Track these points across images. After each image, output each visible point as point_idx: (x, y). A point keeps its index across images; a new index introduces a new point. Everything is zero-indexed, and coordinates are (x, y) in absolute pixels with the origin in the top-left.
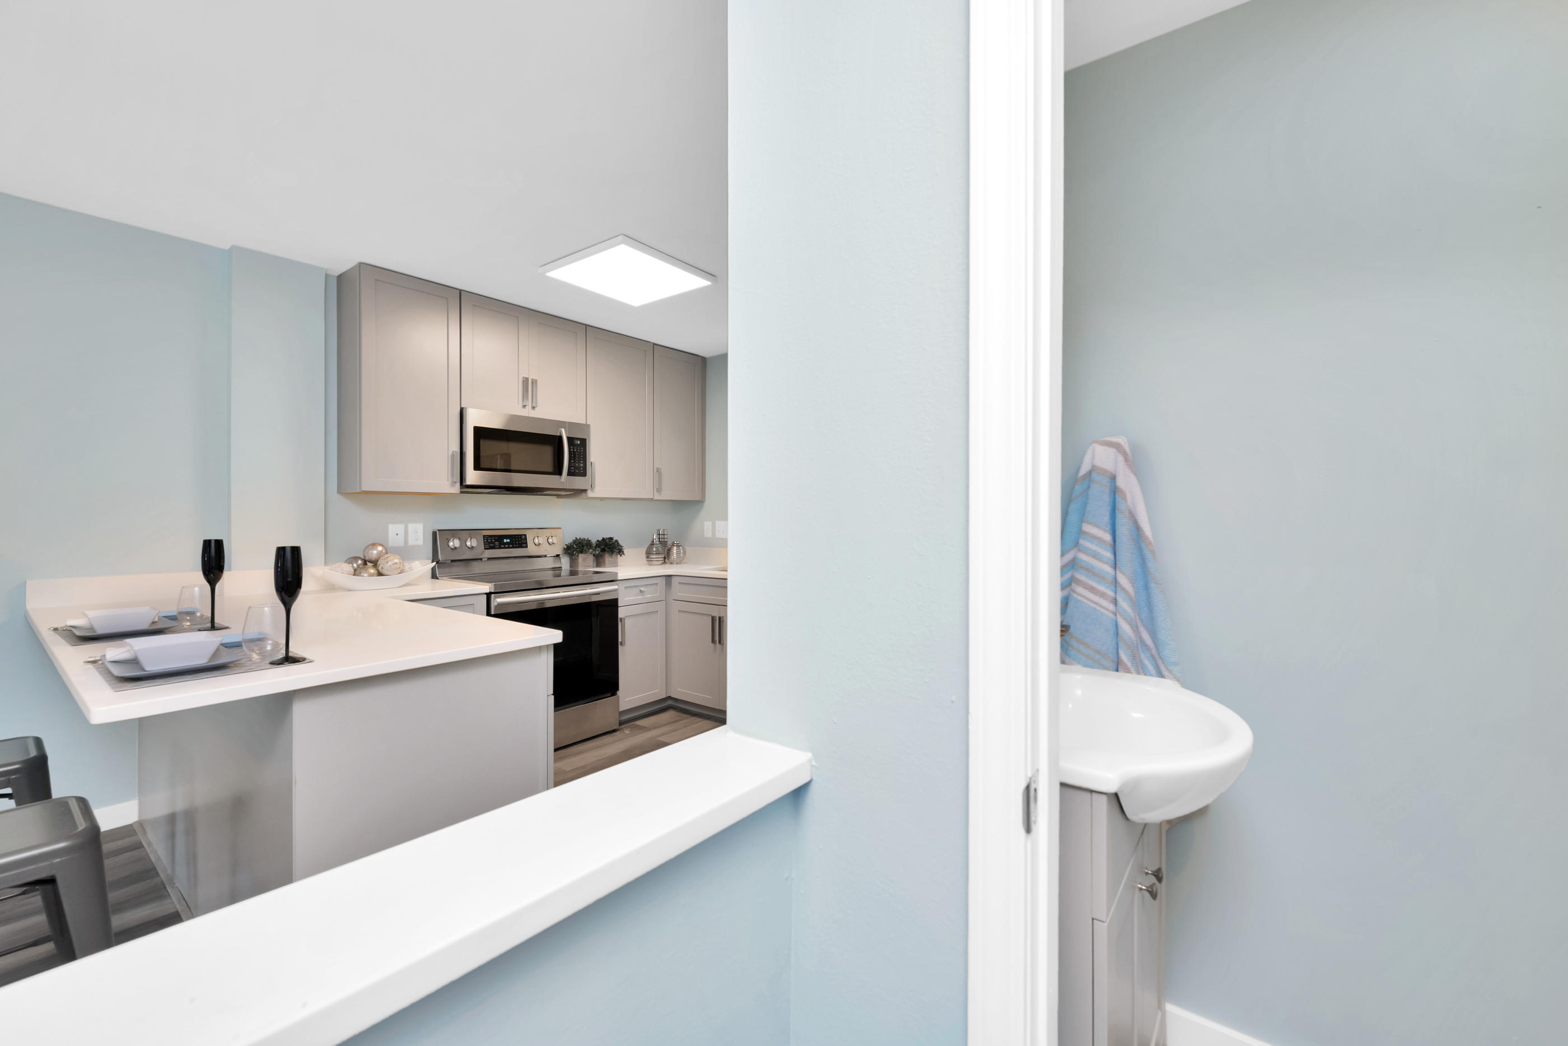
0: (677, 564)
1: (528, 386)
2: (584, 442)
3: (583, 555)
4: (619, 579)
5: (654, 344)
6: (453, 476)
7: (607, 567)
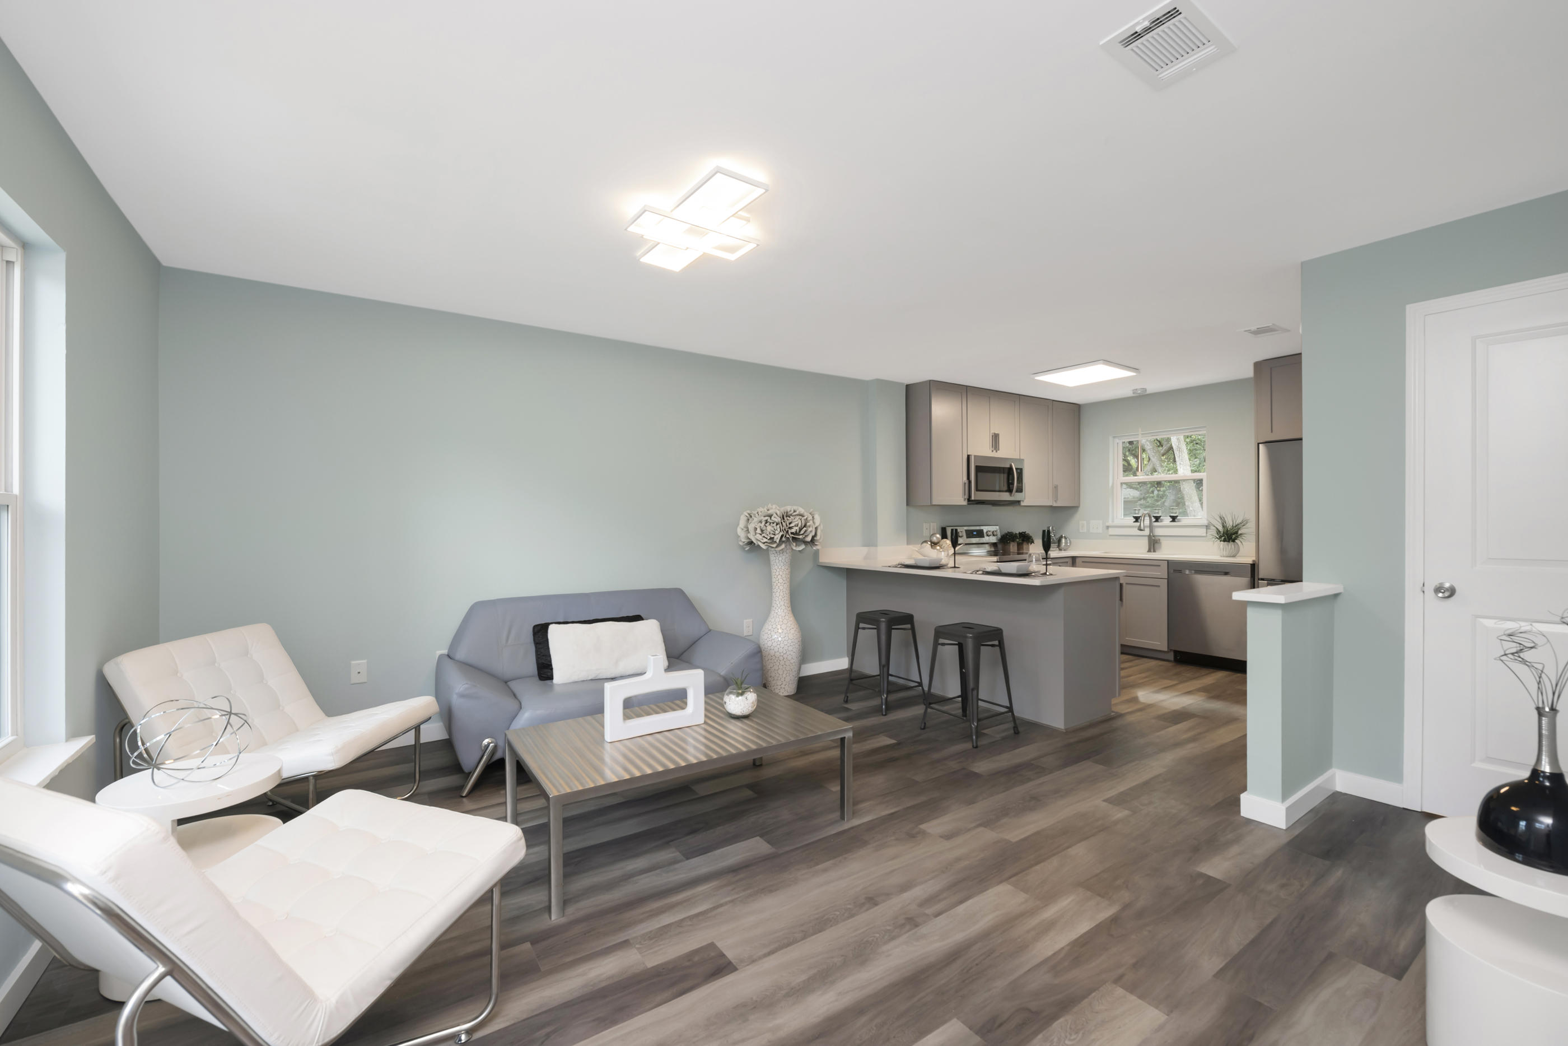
0: (1064, 550)
1: (996, 438)
2: (1021, 469)
4: (1051, 557)
5: (1053, 401)
6: (965, 495)
7: (1025, 551)
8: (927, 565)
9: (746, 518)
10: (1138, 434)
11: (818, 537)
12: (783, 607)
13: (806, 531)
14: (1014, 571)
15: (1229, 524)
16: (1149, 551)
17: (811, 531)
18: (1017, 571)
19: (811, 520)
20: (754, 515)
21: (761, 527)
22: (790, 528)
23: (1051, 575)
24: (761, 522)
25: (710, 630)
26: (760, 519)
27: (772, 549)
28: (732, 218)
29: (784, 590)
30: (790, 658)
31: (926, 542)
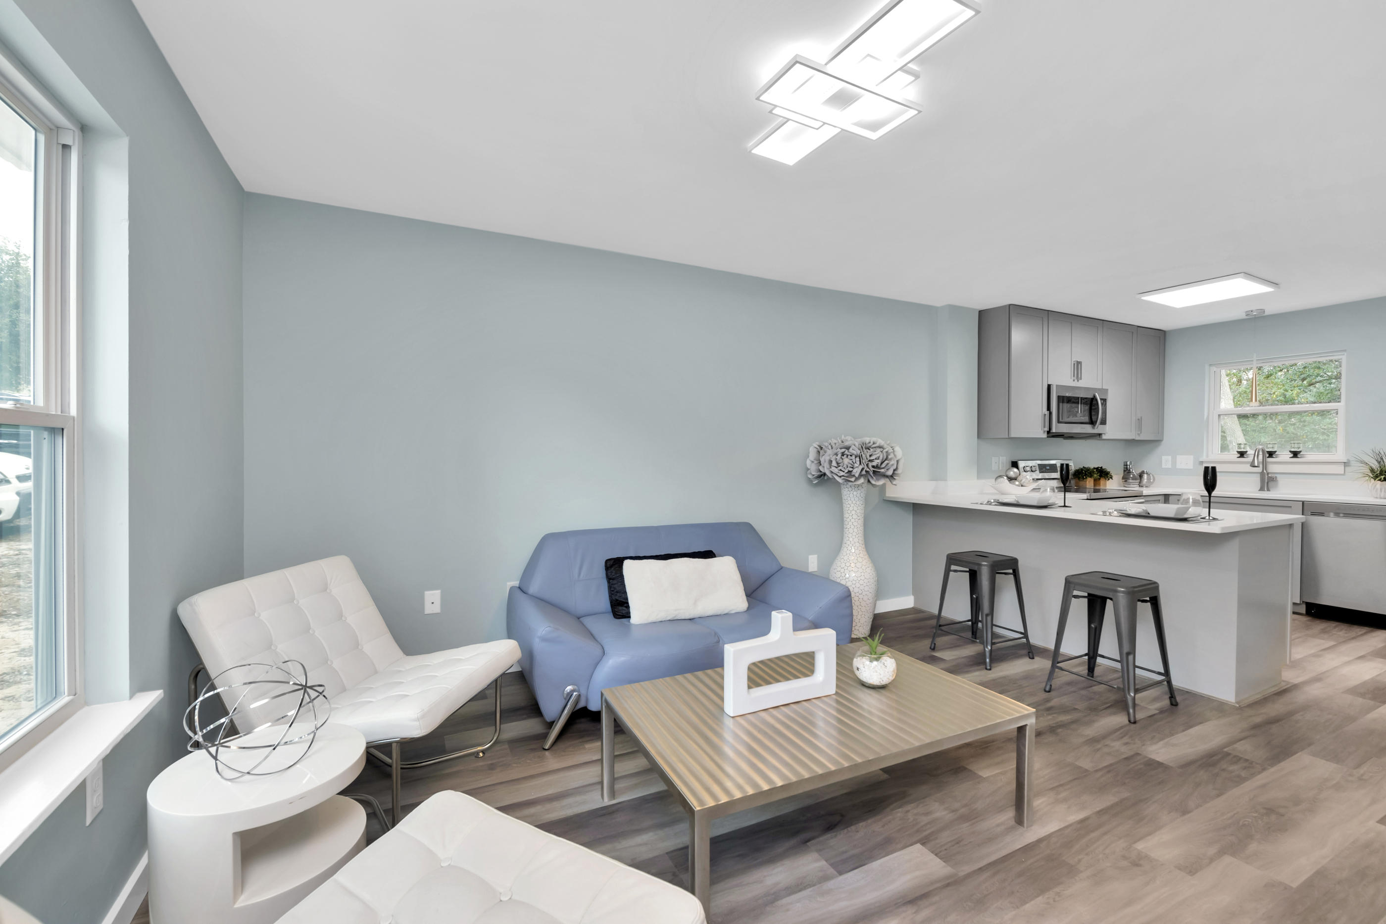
0: (1146, 487)
4: (1144, 495)
6: (1044, 427)
7: (1102, 487)
8: (1035, 503)
9: (816, 450)
11: (899, 471)
12: (857, 544)
13: (888, 464)
14: (1172, 515)
16: (1262, 489)
17: (893, 465)
18: (1176, 514)
19: (892, 452)
20: (827, 447)
21: (836, 459)
22: (871, 461)
23: (1214, 519)
24: (836, 454)
25: (782, 568)
26: (836, 451)
27: (850, 484)
28: (899, 72)
29: (859, 526)
30: (865, 598)
31: (1000, 476)
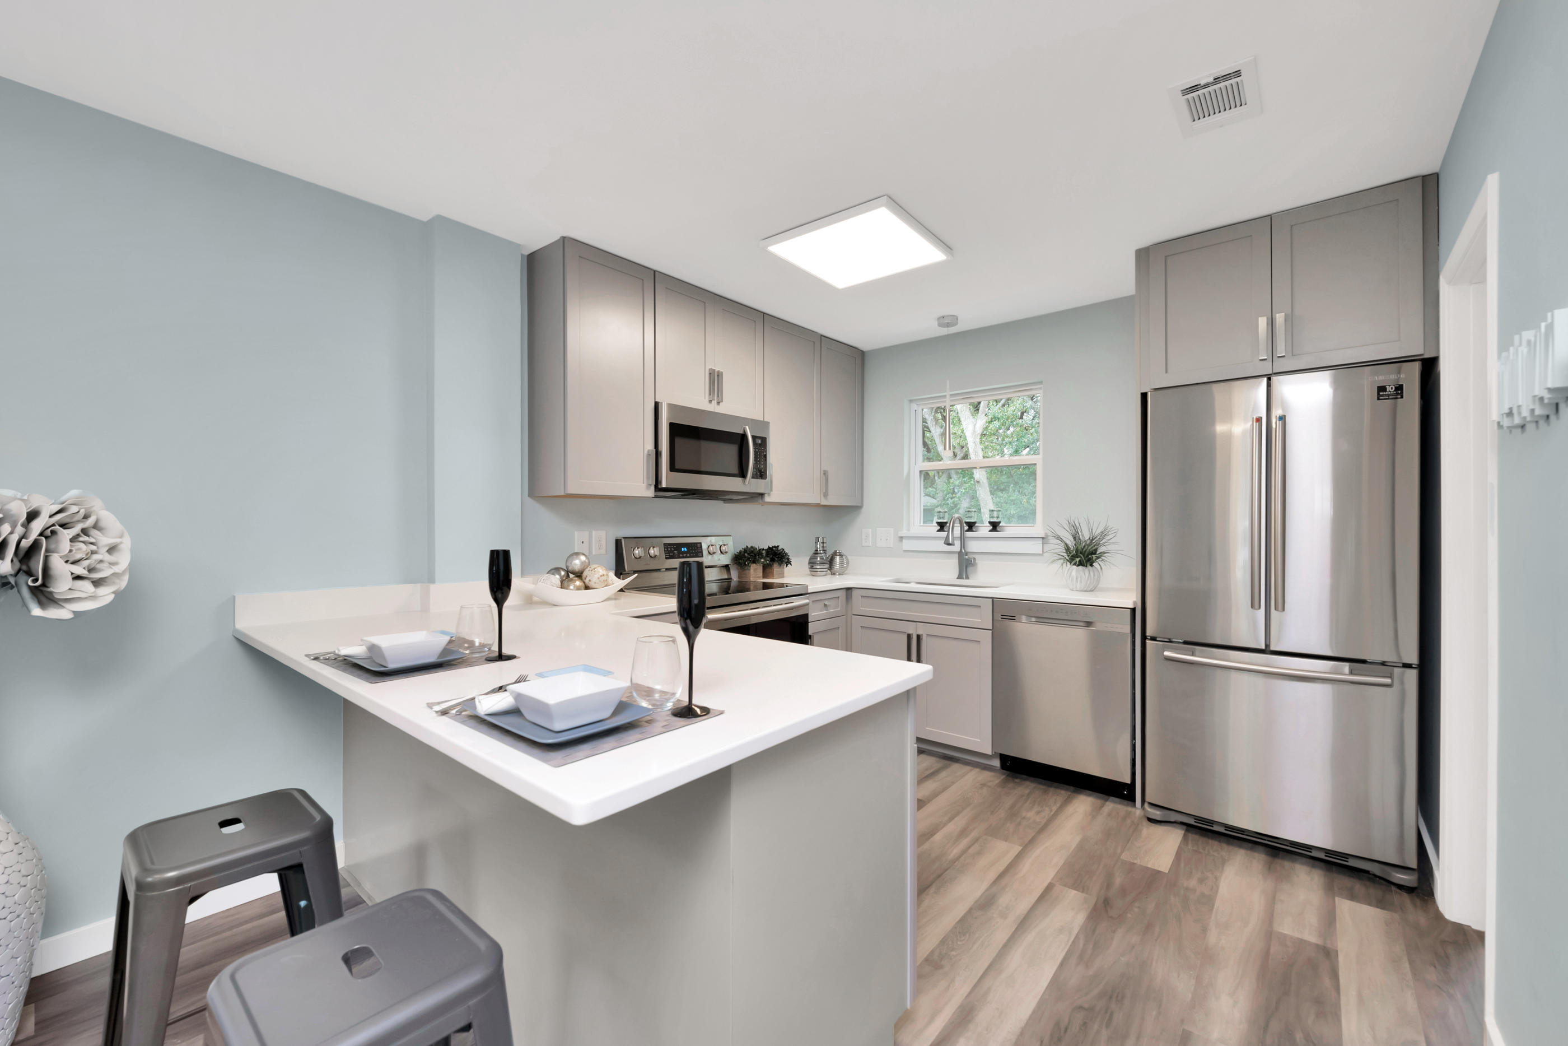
1: (715, 380)
3: (754, 565)
5: (822, 336)
10: (945, 396)
15: (1085, 535)
